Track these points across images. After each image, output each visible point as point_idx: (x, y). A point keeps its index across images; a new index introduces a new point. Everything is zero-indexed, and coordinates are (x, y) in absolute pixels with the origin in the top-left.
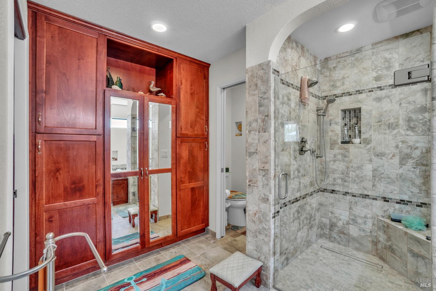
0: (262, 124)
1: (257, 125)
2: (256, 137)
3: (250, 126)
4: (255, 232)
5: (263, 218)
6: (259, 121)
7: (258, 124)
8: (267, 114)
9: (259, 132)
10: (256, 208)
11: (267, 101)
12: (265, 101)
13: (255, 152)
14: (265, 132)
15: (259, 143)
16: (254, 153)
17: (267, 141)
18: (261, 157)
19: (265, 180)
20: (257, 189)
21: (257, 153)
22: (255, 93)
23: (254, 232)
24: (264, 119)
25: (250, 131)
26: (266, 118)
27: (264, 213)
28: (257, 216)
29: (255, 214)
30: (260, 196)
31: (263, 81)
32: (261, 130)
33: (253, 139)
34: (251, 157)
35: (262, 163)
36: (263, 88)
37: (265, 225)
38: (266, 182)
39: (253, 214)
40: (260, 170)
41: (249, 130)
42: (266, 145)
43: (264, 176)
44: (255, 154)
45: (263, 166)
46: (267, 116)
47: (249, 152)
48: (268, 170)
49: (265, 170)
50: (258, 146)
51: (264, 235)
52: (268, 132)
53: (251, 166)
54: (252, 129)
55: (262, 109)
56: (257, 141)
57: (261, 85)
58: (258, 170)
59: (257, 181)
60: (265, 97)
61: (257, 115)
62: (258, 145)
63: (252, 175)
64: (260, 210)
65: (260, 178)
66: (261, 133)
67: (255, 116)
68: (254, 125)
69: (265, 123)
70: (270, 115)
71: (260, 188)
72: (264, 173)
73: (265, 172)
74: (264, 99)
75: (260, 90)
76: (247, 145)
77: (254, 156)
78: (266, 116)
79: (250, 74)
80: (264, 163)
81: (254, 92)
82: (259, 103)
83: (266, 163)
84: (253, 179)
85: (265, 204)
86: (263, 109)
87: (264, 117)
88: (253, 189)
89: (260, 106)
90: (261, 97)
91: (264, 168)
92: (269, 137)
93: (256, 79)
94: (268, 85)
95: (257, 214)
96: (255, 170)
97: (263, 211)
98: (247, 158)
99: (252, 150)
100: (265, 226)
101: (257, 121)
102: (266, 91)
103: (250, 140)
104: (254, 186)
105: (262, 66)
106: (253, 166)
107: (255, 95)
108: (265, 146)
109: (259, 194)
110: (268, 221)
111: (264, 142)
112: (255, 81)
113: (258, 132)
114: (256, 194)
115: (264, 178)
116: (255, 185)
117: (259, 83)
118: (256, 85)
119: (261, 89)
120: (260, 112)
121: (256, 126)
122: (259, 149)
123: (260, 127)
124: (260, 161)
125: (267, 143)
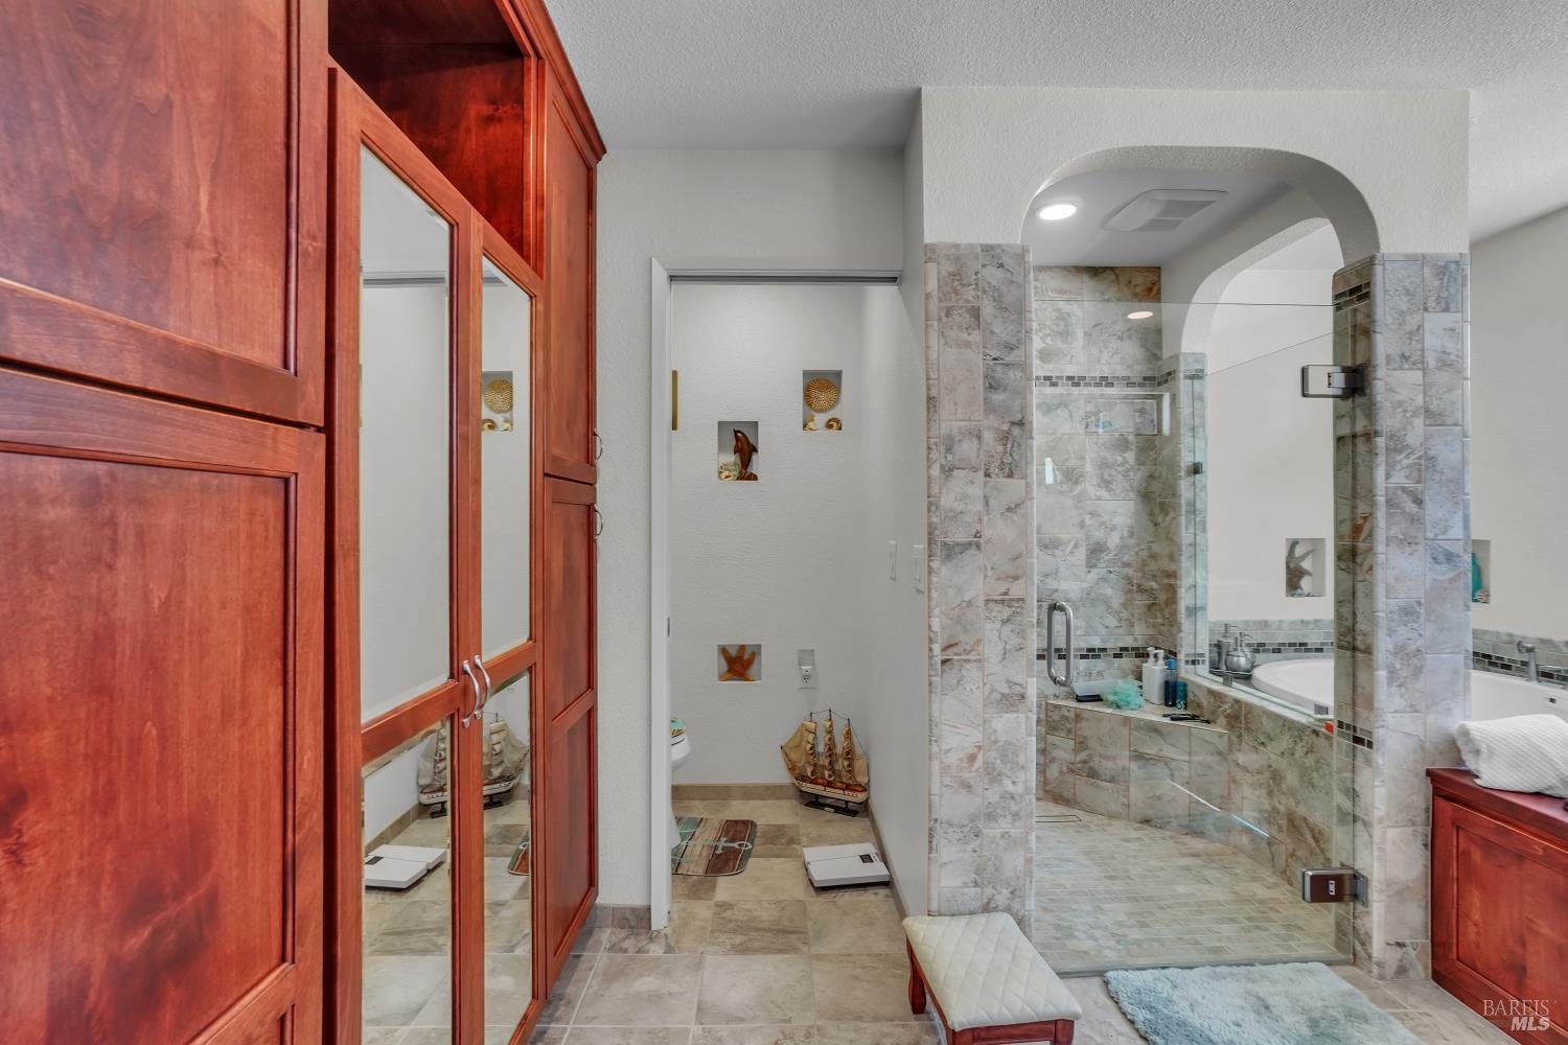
0: (1000, 448)
1: (979, 450)
2: (976, 491)
3: (949, 450)
4: (972, 821)
5: (1003, 762)
6: (988, 436)
7: (984, 447)
8: (1019, 417)
9: (987, 475)
10: (976, 737)
11: (1019, 374)
12: (1011, 374)
13: (970, 544)
14: (1011, 475)
15: (988, 513)
16: (966, 546)
17: (1017, 505)
18: (995, 559)
19: (1012, 636)
20: (981, 668)
21: (978, 546)
22: (970, 338)
23: (966, 821)
24: (1009, 432)
25: (951, 470)
26: (1016, 431)
27: (1010, 744)
28: (979, 762)
29: (972, 758)
30: (993, 690)
31: (1002, 308)
32: (994, 469)
33: (964, 497)
34: (954, 561)
35: (999, 579)
36: (1002, 330)
37: (1014, 783)
38: (1015, 641)
39: (961, 760)
40: (991, 605)
41: (942, 466)
42: (1015, 518)
43: (1006, 622)
44: (973, 551)
45: (1003, 590)
46: (1021, 423)
47: (945, 544)
48: (1023, 600)
49: (1011, 600)
50: (985, 522)
51: (1009, 817)
52: (1025, 477)
53: (951, 592)
54: (957, 463)
55: (998, 397)
56: (979, 506)
57: (995, 317)
58: (983, 603)
59: (978, 642)
60: (1009, 359)
61: (979, 415)
62: (985, 519)
63: (958, 623)
64: (993, 738)
65: (990, 630)
66: (994, 480)
67: (969, 420)
68: (968, 449)
69: (1009, 446)
70: (1031, 422)
71: (993, 665)
72: (1007, 612)
73: (1010, 607)
74: (1007, 365)
75: (992, 332)
76: (935, 519)
77: (966, 556)
78: (1013, 423)
79: (948, 267)
80: (1008, 577)
81: (965, 336)
82: (986, 377)
83: (1016, 578)
84: (962, 637)
85: (1012, 716)
86: (1003, 401)
87: (1005, 427)
88: (964, 673)
89: (992, 387)
90: (995, 359)
91: (1006, 594)
92: (1027, 492)
93: (972, 293)
94: (1021, 324)
95: (980, 757)
96: (970, 604)
97: (1002, 739)
98: (935, 565)
99: (959, 535)
100: (1011, 788)
101: (979, 437)
102: (1014, 341)
103: (947, 501)
104: (968, 661)
105: (1000, 258)
106: (960, 590)
107: (968, 345)
108: (1014, 522)
109: (988, 686)
110: (1023, 768)
111: (1009, 509)
112: (970, 298)
113: (982, 473)
114: (974, 688)
115: (1006, 630)
116: (972, 657)
117: (988, 310)
118: (976, 313)
119: (996, 331)
120: (989, 408)
121: (974, 455)
122: (987, 533)
123: (992, 456)
124: (990, 573)
125: (1021, 511)
